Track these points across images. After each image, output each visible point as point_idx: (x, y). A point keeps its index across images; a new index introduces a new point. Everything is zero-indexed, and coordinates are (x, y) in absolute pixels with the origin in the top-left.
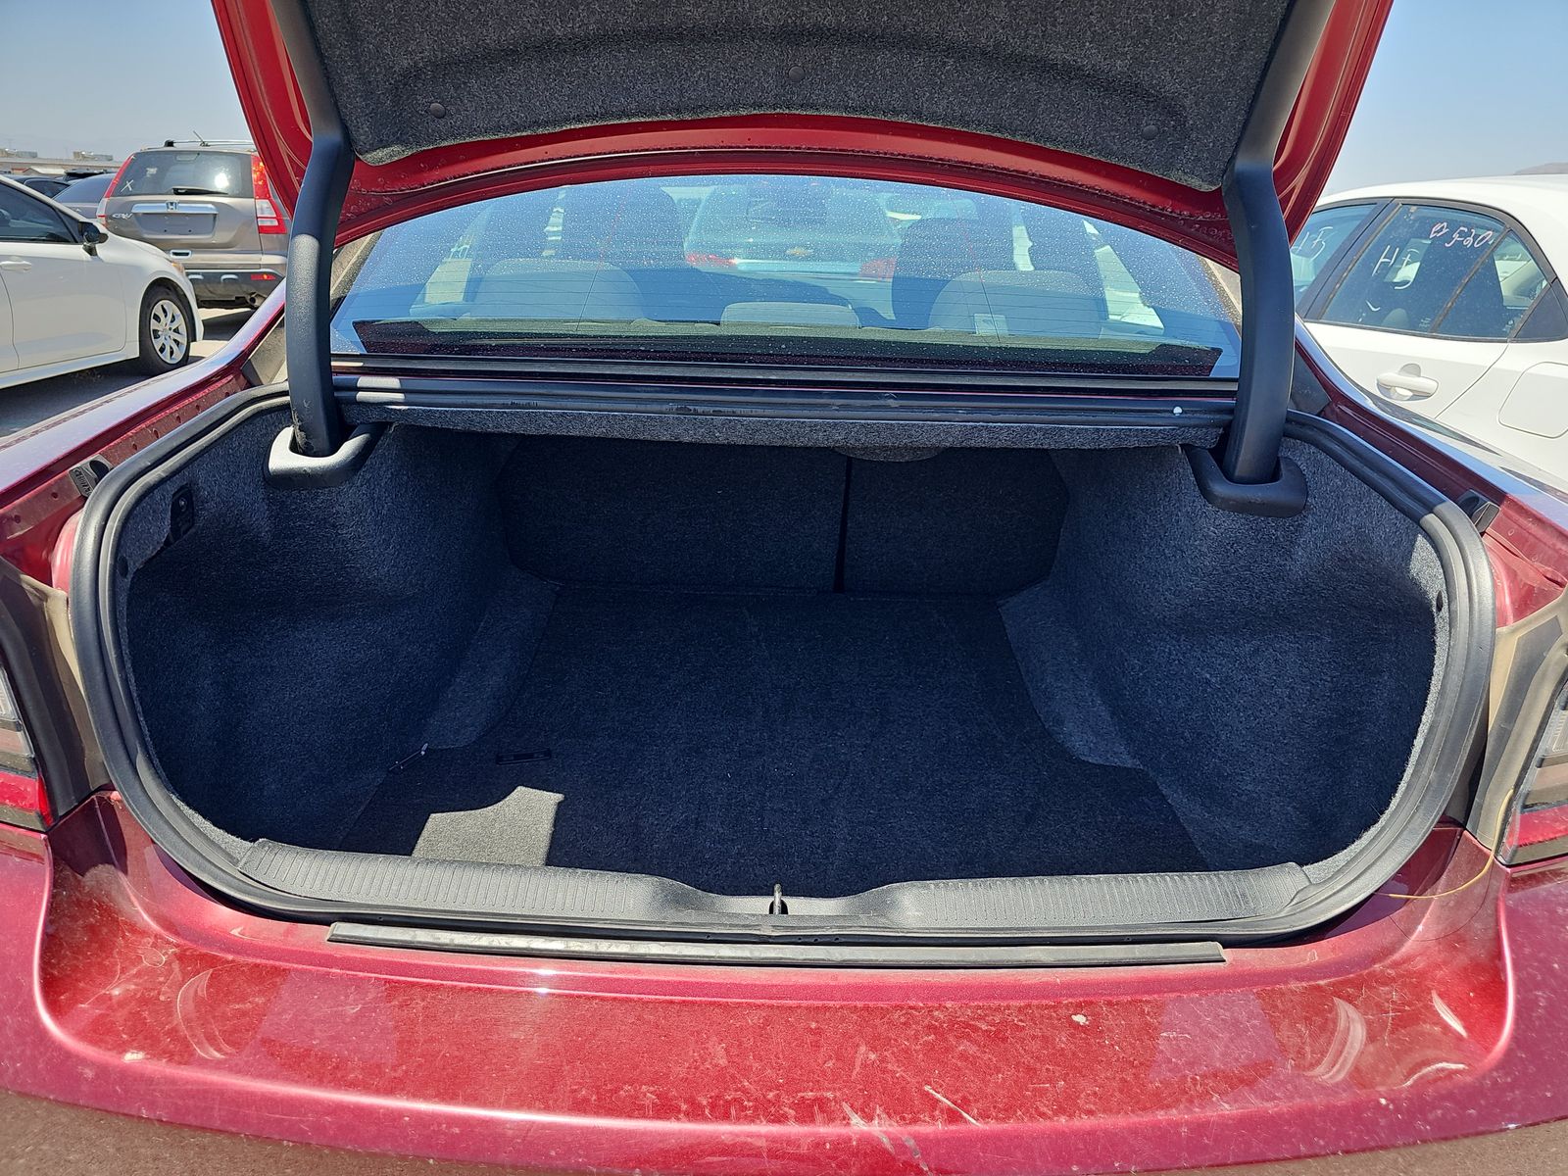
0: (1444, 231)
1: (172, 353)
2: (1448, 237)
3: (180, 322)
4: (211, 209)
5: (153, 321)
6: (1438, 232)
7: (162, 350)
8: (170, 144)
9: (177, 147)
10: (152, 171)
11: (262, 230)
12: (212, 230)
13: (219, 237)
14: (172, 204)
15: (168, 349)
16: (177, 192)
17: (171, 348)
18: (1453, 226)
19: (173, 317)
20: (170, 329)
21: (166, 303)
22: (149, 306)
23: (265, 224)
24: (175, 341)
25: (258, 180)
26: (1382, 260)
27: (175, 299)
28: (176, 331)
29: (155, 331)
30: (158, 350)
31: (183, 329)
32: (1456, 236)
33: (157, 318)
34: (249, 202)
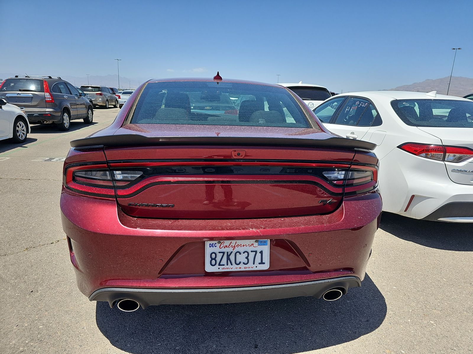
0: (358, 103)
1: (22, 137)
2: (359, 105)
3: (24, 128)
4: (31, 95)
5: (17, 127)
6: (357, 103)
7: (19, 136)
8: (17, 76)
9: (19, 77)
10: (12, 84)
11: (46, 101)
12: (31, 101)
13: (34, 103)
14: (19, 94)
15: (21, 136)
16: (20, 90)
17: (22, 135)
18: (360, 102)
19: (23, 126)
20: (22, 130)
21: (21, 122)
22: (16, 124)
23: (48, 100)
24: (23, 133)
25: (45, 87)
26: (347, 110)
27: (23, 121)
28: (23, 130)
29: (18, 130)
30: (18, 135)
31: (25, 130)
32: (361, 104)
33: (18, 127)
34: (43, 93)
